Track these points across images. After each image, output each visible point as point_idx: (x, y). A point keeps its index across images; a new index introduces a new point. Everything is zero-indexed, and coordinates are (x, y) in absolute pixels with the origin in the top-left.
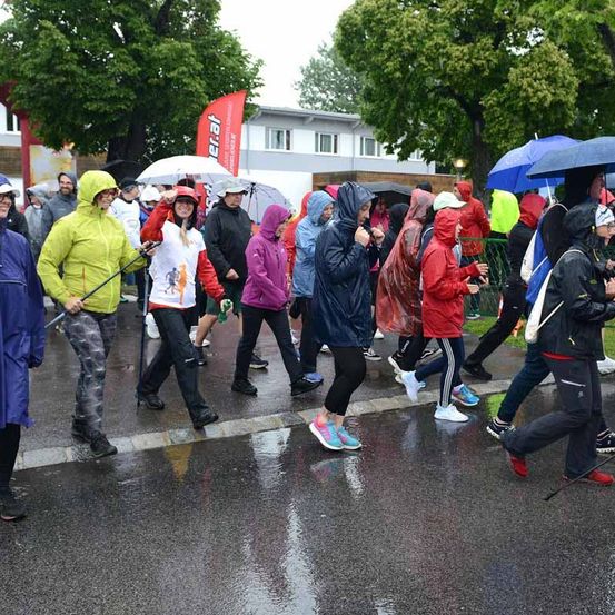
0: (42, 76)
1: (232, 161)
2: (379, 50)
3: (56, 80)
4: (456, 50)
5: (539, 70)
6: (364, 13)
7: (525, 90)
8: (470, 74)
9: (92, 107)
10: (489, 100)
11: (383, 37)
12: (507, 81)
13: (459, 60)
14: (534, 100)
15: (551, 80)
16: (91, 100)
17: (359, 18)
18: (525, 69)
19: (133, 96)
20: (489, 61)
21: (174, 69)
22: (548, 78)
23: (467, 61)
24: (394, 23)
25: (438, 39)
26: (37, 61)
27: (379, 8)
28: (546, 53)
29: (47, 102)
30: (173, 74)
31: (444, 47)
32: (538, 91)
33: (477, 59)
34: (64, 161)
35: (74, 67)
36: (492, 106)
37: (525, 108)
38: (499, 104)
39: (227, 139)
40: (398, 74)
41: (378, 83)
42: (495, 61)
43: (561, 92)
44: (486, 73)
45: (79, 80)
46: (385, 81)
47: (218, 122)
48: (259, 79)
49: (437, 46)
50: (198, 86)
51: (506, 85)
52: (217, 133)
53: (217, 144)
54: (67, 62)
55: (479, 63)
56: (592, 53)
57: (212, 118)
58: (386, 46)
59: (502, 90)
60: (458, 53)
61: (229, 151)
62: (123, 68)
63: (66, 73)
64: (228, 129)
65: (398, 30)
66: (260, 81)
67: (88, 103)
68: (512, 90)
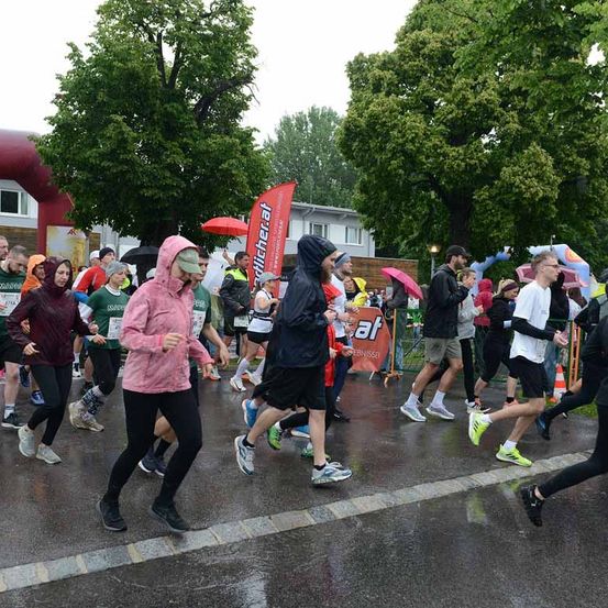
0: (106, 164)
2: (382, 149)
4: (452, 151)
5: (529, 169)
6: (370, 116)
7: (518, 187)
8: (465, 171)
9: (148, 193)
10: (482, 194)
11: (387, 137)
12: (499, 179)
13: (456, 159)
14: (527, 195)
15: (539, 177)
16: (147, 187)
17: (362, 122)
18: (516, 168)
20: (481, 161)
21: (224, 162)
22: (537, 176)
23: (463, 160)
24: (395, 126)
25: (435, 141)
27: (384, 112)
28: (534, 154)
31: (441, 147)
32: (529, 187)
33: (471, 159)
35: (135, 157)
36: (484, 200)
37: (518, 205)
38: (491, 198)
39: (276, 224)
40: (401, 171)
41: (379, 177)
42: (486, 161)
43: (548, 188)
44: (478, 172)
46: (385, 178)
47: (269, 209)
49: (435, 147)
51: (496, 182)
52: (268, 219)
53: (267, 229)
54: (130, 152)
55: (473, 162)
56: (568, 156)
57: (264, 206)
58: (388, 146)
59: (492, 185)
60: (454, 153)
61: (276, 236)
63: (126, 162)
64: (278, 216)
65: (400, 132)
67: (145, 190)
68: (503, 187)
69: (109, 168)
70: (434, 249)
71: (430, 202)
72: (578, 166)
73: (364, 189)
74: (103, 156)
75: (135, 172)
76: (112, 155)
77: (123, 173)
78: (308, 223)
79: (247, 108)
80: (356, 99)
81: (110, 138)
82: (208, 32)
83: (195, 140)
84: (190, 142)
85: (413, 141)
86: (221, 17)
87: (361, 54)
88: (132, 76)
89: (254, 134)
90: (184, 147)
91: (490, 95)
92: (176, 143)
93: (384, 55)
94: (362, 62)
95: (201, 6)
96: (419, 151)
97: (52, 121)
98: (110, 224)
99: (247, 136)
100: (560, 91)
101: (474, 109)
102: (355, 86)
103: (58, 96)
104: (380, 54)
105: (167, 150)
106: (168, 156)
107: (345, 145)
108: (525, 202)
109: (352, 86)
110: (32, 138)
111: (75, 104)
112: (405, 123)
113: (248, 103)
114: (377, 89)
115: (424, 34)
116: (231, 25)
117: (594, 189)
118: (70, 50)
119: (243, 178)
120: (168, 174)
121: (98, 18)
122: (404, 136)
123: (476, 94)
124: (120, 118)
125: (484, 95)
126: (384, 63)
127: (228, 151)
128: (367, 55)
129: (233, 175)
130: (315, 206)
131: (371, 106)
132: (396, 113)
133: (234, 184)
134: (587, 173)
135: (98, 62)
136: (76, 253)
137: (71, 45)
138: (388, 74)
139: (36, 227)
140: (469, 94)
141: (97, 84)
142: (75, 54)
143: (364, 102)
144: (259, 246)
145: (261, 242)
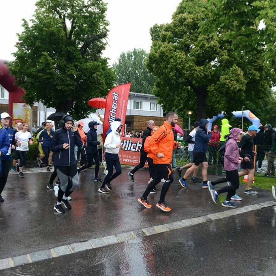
0: (40, 74)
1: (123, 111)
2: (166, 67)
3: (46, 77)
4: (198, 68)
5: (233, 76)
6: (161, 52)
7: (227, 85)
8: (203, 78)
9: (59, 88)
10: (211, 88)
11: (168, 62)
12: (219, 81)
13: (200, 72)
14: (232, 89)
15: (237, 81)
16: (59, 85)
17: (157, 55)
18: (227, 76)
20: (211, 73)
23: (203, 73)
24: (172, 57)
25: (190, 63)
27: (167, 50)
28: (235, 70)
30: (94, 75)
31: (193, 67)
32: (233, 85)
34: (27, 110)
36: (212, 90)
37: (227, 93)
38: (215, 90)
40: (174, 77)
41: (164, 80)
42: (213, 73)
43: (241, 85)
44: (210, 78)
46: (167, 81)
49: (190, 66)
51: (218, 82)
52: (117, 100)
54: (51, 69)
55: (207, 73)
56: (250, 70)
57: (114, 93)
58: (169, 66)
59: (215, 84)
60: (199, 69)
61: (121, 107)
64: (122, 98)
65: (174, 60)
68: (221, 84)
69: (42, 76)
70: (190, 113)
71: (188, 91)
72: (255, 75)
73: (158, 85)
74: (39, 71)
75: (54, 78)
76: (42, 70)
77: (48, 79)
78: (133, 101)
79: (104, 49)
80: (155, 45)
81: (42, 62)
82: (87, 14)
83: (81, 63)
84: (79, 64)
85: (180, 64)
86: (92, 7)
87: (156, 24)
88: (52, 34)
89: (108, 61)
90: (76, 66)
91: (215, 43)
92: (72, 65)
93: (166, 25)
94: (157, 28)
95: (83, 2)
96: (183, 68)
97: (15, 55)
98: (42, 102)
99: (104, 62)
100: (246, 41)
101: (208, 49)
102: (154, 39)
103: (18, 44)
104: (165, 24)
105: (68, 68)
106: (69, 71)
107: (149, 66)
108: (231, 92)
109: (152, 39)
110: (6, 63)
111: (26, 47)
112: (177, 56)
113: (105, 46)
114: (164, 40)
115: (185, 15)
116: (97, 11)
117: (261, 85)
118: (23, 22)
119: (103, 81)
120: (68, 79)
121: (36, 8)
122: (176, 61)
123: (208, 42)
124: (46, 54)
125: (212, 43)
126: (167, 28)
127: (96, 68)
128: (159, 25)
130: (136, 94)
131: (161, 48)
132: (172, 51)
133: (99, 84)
134: (258, 78)
135: (36, 27)
136: (27, 115)
137: (24, 20)
138: (169, 33)
139: (8, 103)
140: (205, 43)
141: (36, 38)
142: (25, 24)
143: (158, 46)
144: (112, 112)
145: (113, 110)
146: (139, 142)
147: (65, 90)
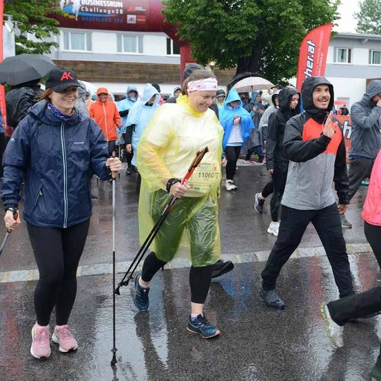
0: (200, 18)
1: (320, 72)
3: (209, 21)
9: (230, 37)
16: (230, 33)
19: (256, 29)
21: (284, 10)
26: (198, 8)
29: (202, 36)
30: (283, 14)
35: (220, 12)
39: (318, 56)
45: (223, 20)
47: (314, 45)
48: (338, 13)
50: (299, 20)
52: (313, 53)
53: (312, 60)
54: (216, 8)
57: (309, 42)
61: (318, 65)
62: (251, 11)
63: (215, 16)
64: (320, 49)
66: (338, 16)
67: (228, 35)
69: (202, 21)
75: (221, 22)
120: (244, 22)
129: (290, 20)
144: (306, 73)
145: (308, 69)
146: (346, 123)
147: (239, 40)
